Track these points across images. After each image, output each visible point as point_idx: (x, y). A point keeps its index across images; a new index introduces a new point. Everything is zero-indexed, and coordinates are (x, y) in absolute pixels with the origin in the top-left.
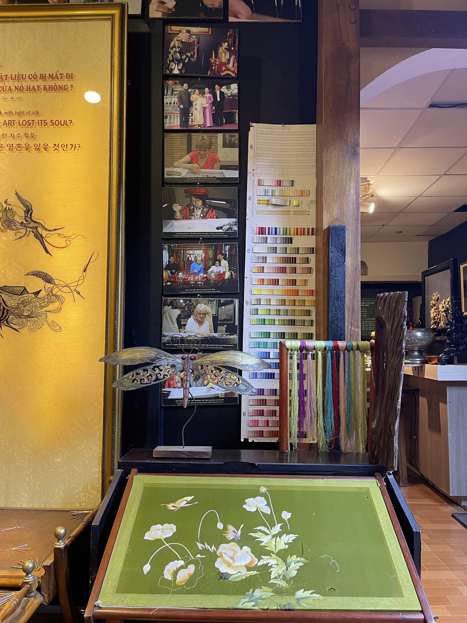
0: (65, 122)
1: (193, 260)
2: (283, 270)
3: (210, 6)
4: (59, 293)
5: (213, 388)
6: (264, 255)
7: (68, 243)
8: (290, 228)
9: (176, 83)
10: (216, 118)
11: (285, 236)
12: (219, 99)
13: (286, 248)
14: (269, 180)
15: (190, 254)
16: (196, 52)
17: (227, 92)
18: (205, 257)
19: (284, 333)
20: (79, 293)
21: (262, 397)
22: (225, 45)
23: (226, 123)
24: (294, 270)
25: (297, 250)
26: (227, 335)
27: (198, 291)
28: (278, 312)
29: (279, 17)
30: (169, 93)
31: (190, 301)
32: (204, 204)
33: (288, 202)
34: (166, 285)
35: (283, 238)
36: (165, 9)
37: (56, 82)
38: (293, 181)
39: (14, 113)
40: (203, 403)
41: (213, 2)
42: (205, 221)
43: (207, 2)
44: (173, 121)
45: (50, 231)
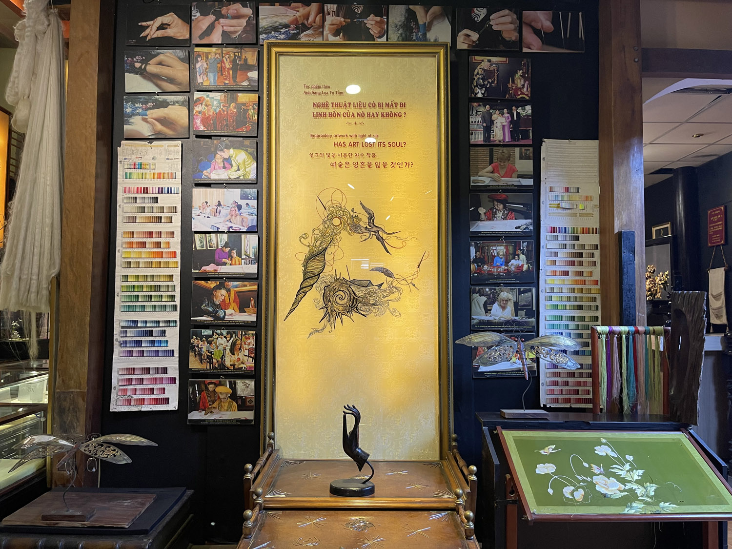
0: (400, 144)
1: (496, 254)
2: (572, 263)
3: (508, 39)
4: (398, 285)
5: (516, 363)
6: (556, 251)
7: (404, 244)
8: (577, 228)
9: (479, 105)
10: (513, 134)
11: (573, 235)
12: (515, 119)
13: (574, 245)
14: (559, 188)
15: (494, 250)
16: (496, 78)
17: (523, 113)
19: (574, 316)
20: (414, 285)
21: (557, 370)
22: (520, 72)
23: (522, 139)
24: (581, 264)
25: (584, 246)
26: (526, 318)
27: (500, 281)
28: (569, 299)
29: (566, 49)
30: (474, 113)
31: (495, 290)
32: (505, 207)
33: (575, 206)
34: (473, 276)
35: (572, 236)
36: (470, 41)
37: (392, 110)
38: (578, 188)
39: (358, 136)
40: (507, 375)
41: (511, 35)
42: (505, 222)
43: (506, 36)
44: (478, 137)
45: (389, 234)
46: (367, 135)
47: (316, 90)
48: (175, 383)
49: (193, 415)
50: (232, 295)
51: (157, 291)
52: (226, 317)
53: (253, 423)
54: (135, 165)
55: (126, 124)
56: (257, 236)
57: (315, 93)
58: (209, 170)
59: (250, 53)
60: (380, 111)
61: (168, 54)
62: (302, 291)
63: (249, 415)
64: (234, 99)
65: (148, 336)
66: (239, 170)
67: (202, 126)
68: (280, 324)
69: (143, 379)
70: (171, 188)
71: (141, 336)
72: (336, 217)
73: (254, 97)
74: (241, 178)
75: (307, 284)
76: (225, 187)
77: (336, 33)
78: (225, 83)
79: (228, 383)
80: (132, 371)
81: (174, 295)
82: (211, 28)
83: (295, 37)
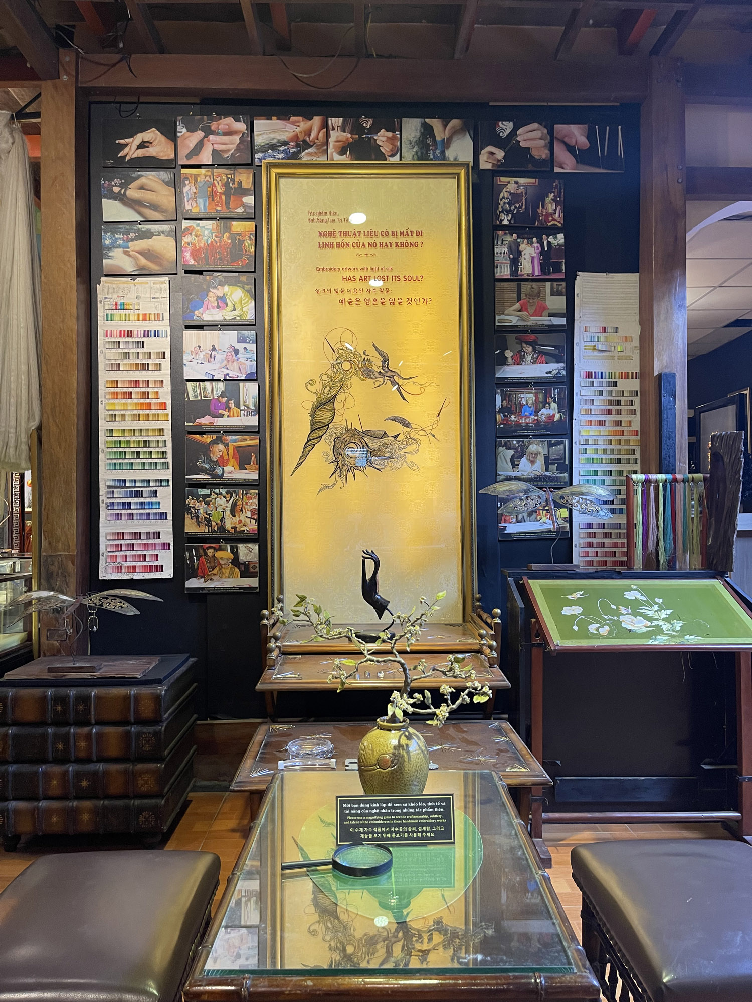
0: (417, 277)
1: (524, 403)
2: (609, 412)
3: (537, 157)
4: (416, 437)
5: (546, 523)
6: (592, 398)
7: (423, 390)
8: (615, 373)
10: (544, 267)
12: (546, 249)
13: (611, 391)
14: (594, 328)
15: (522, 398)
16: (524, 203)
17: (554, 242)
18: (535, 400)
19: (611, 471)
20: (434, 436)
21: (591, 530)
22: (552, 196)
23: (553, 272)
24: (619, 412)
25: (622, 393)
26: (558, 473)
27: (529, 433)
28: (605, 452)
29: (603, 168)
30: (500, 243)
31: (523, 442)
32: (534, 350)
33: (613, 348)
34: (499, 427)
35: (609, 381)
36: (495, 160)
37: (407, 239)
38: (617, 328)
39: (369, 269)
40: (536, 536)
41: (540, 152)
42: (535, 366)
43: (535, 153)
44: (504, 271)
45: (405, 379)
46: (380, 268)
47: (321, 218)
48: (169, 549)
49: (190, 583)
50: (231, 451)
51: (146, 447)
52: (225, 475)
53: (258, 590)
54: (116, 304)
55: (105, 258)
56: (257, 384)
57: (320, 221)
58: (201, 310)
59: (245, 175)
60: (394, 240)
61: (151, 177)
62: (310, 444)
63: (253, 582)
64: (227, 229)
65: (137, 497)
66: (234, 309)
67: (192, 260)
68: (286, 479)
69: (133, 544)
70: (158, 331)
71: (130, 498)
72: (346, 360)
73: (250, 225)
74: (238, 318)
75: (314, 435)
76: (220, 329)
77: (342, 152)
78: (216, 210)
79: (229, 547)
80: (121, 535)
81: (166, 452)
82: (200, 146)
83: (295, 156)
